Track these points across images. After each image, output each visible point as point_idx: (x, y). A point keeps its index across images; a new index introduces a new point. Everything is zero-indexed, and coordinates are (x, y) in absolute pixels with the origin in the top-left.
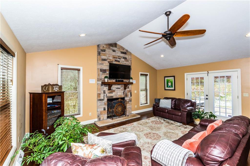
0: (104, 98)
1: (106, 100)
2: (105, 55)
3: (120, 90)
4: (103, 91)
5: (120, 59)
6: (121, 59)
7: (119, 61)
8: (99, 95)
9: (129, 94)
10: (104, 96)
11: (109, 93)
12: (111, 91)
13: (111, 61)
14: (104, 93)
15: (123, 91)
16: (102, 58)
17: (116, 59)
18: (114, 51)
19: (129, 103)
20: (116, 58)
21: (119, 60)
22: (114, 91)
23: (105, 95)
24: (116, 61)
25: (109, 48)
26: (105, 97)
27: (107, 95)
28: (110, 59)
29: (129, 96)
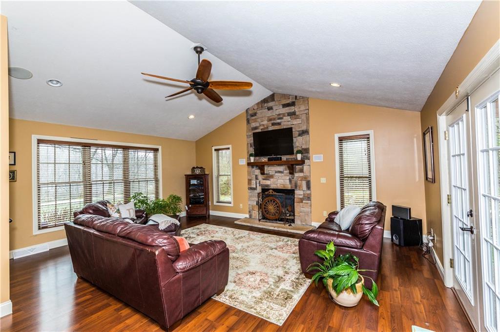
0: (256, 187)
1: (259, 190)
2: (255, 121)
3: (283, 174)
4: (254, 176)
5: (281, 118)
6: (284, 118)
7: (279, 124)
8: (250, 181)
9: (304, 183)
10: (256, 183)
11: (264, 179)
12: (267, 177)
13: (266, 127)
14: (257, 179)
15: (288, 178)
16: (252, 126)
17: (273, 122)
18: (270, 109)
19: (304, 202)
20: (274, 119)
21: (279, 121)
22: (272, 177)
23: (258, 181)
24: (273, 124)
25: (262, 107)
26: (258, 185)
27: (260, 181)
28: (263, 125)
29: (304, 187)
